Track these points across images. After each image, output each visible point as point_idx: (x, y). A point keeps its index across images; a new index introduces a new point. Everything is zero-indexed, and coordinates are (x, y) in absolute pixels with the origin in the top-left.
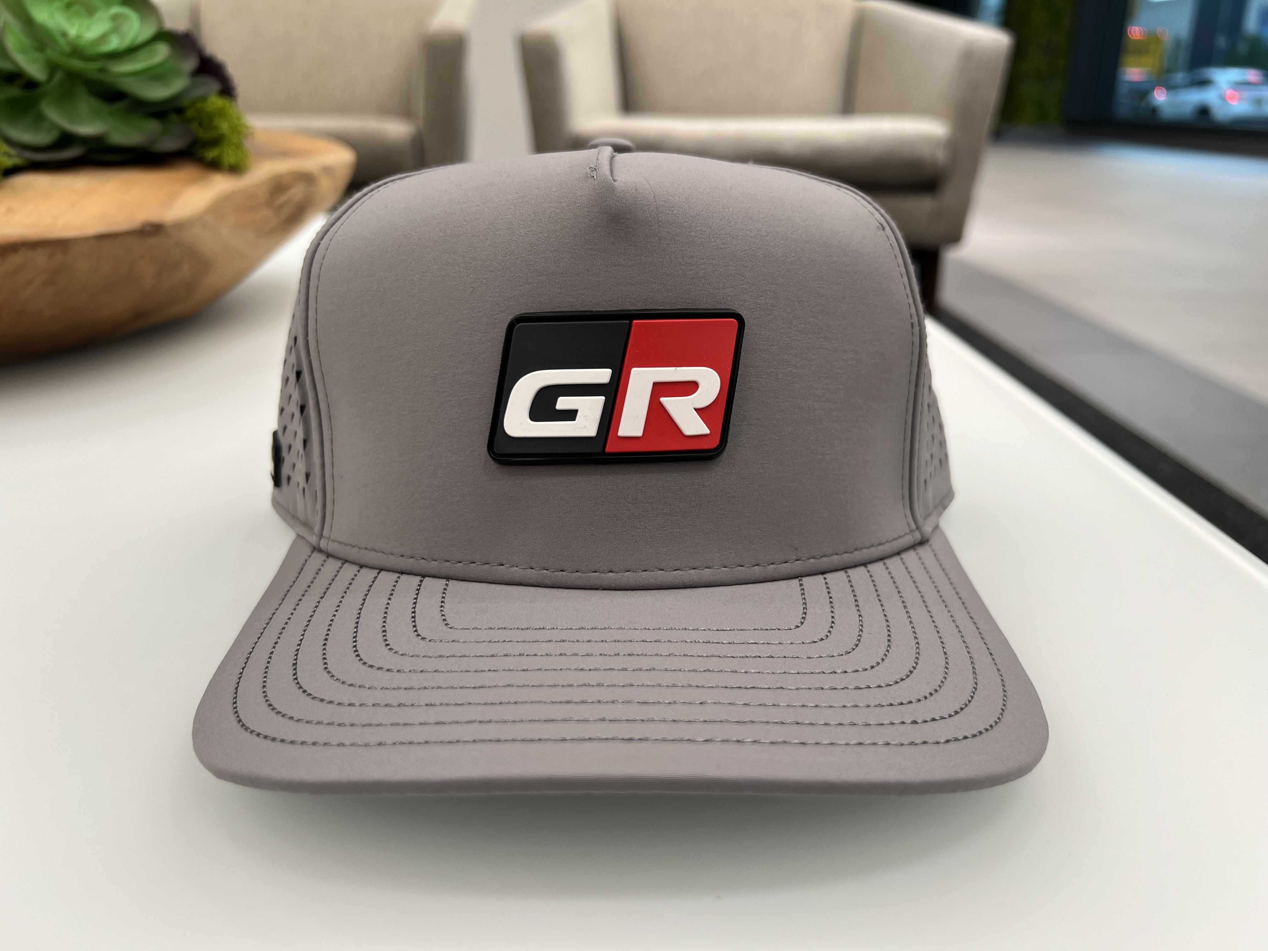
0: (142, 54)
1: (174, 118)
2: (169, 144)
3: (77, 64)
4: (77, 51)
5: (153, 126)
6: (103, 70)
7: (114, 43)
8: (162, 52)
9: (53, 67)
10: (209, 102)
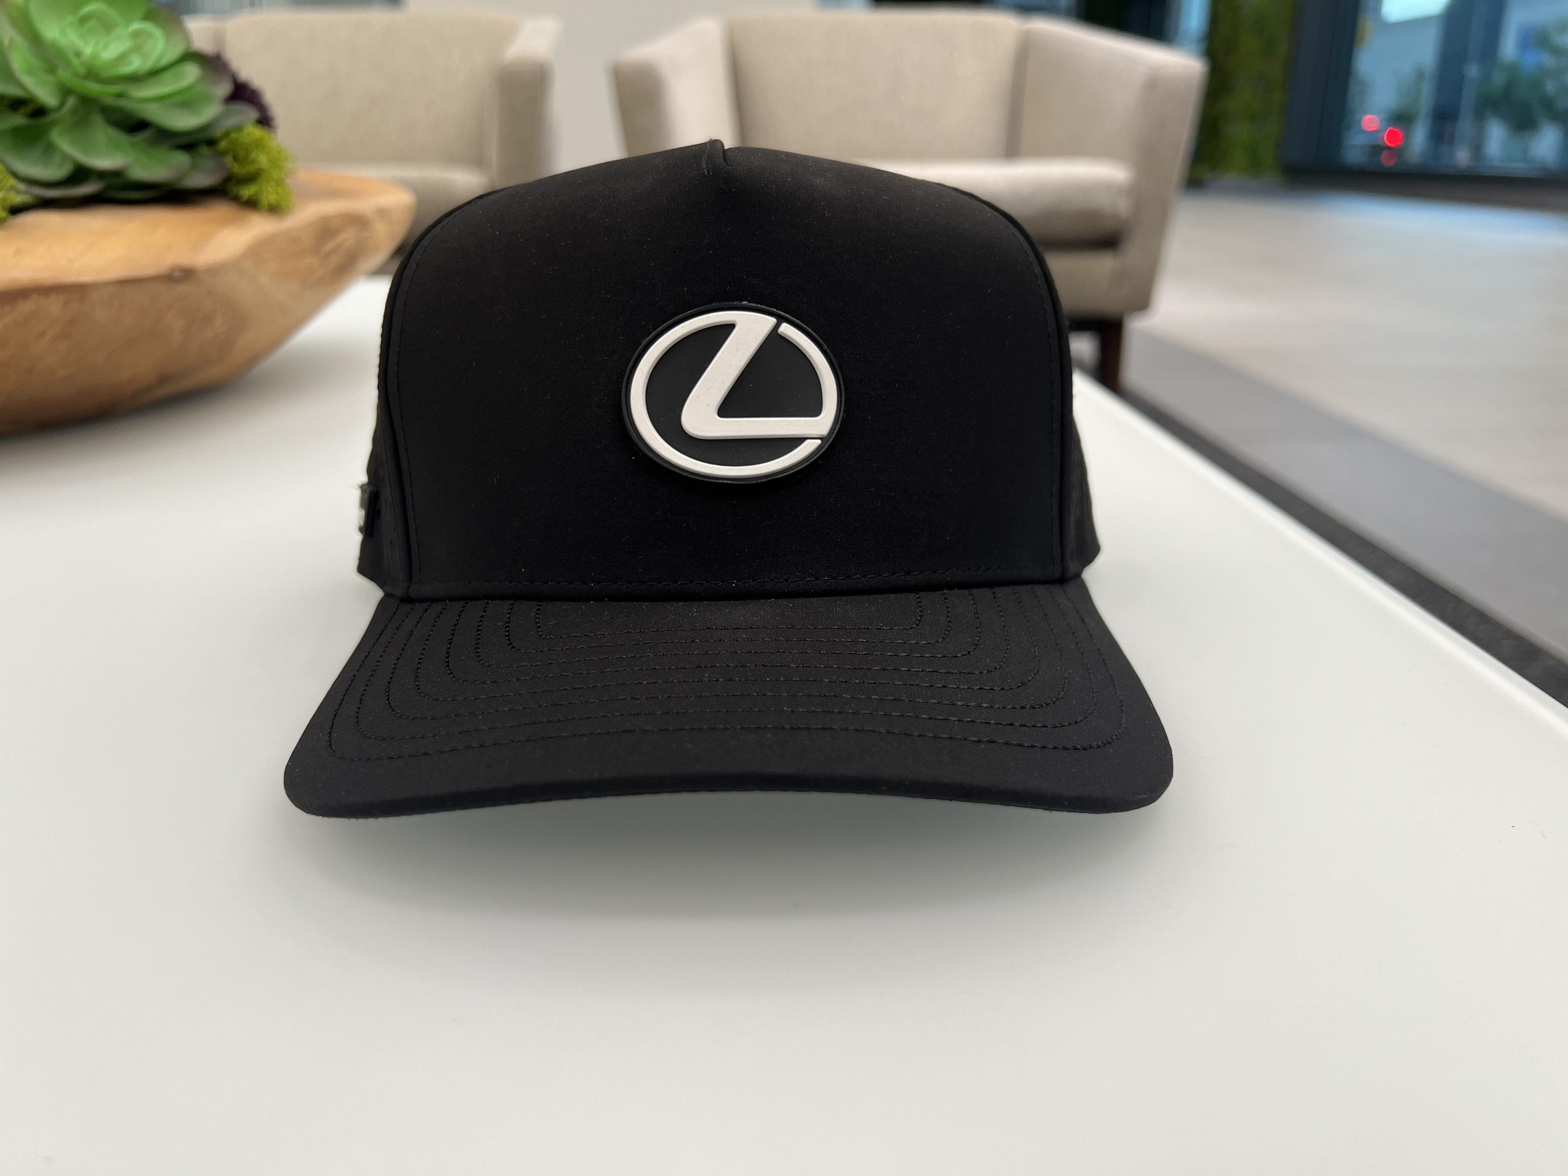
0: (168, 76)
1: (204, 150)
2: (199, 180)
3: (93, 88)
4: (92, 74)
5: (181, 159)
6: (123, 96)
7: (136, 64)
8: (191, 73)
9: (65, 91)
10: (246, 132)
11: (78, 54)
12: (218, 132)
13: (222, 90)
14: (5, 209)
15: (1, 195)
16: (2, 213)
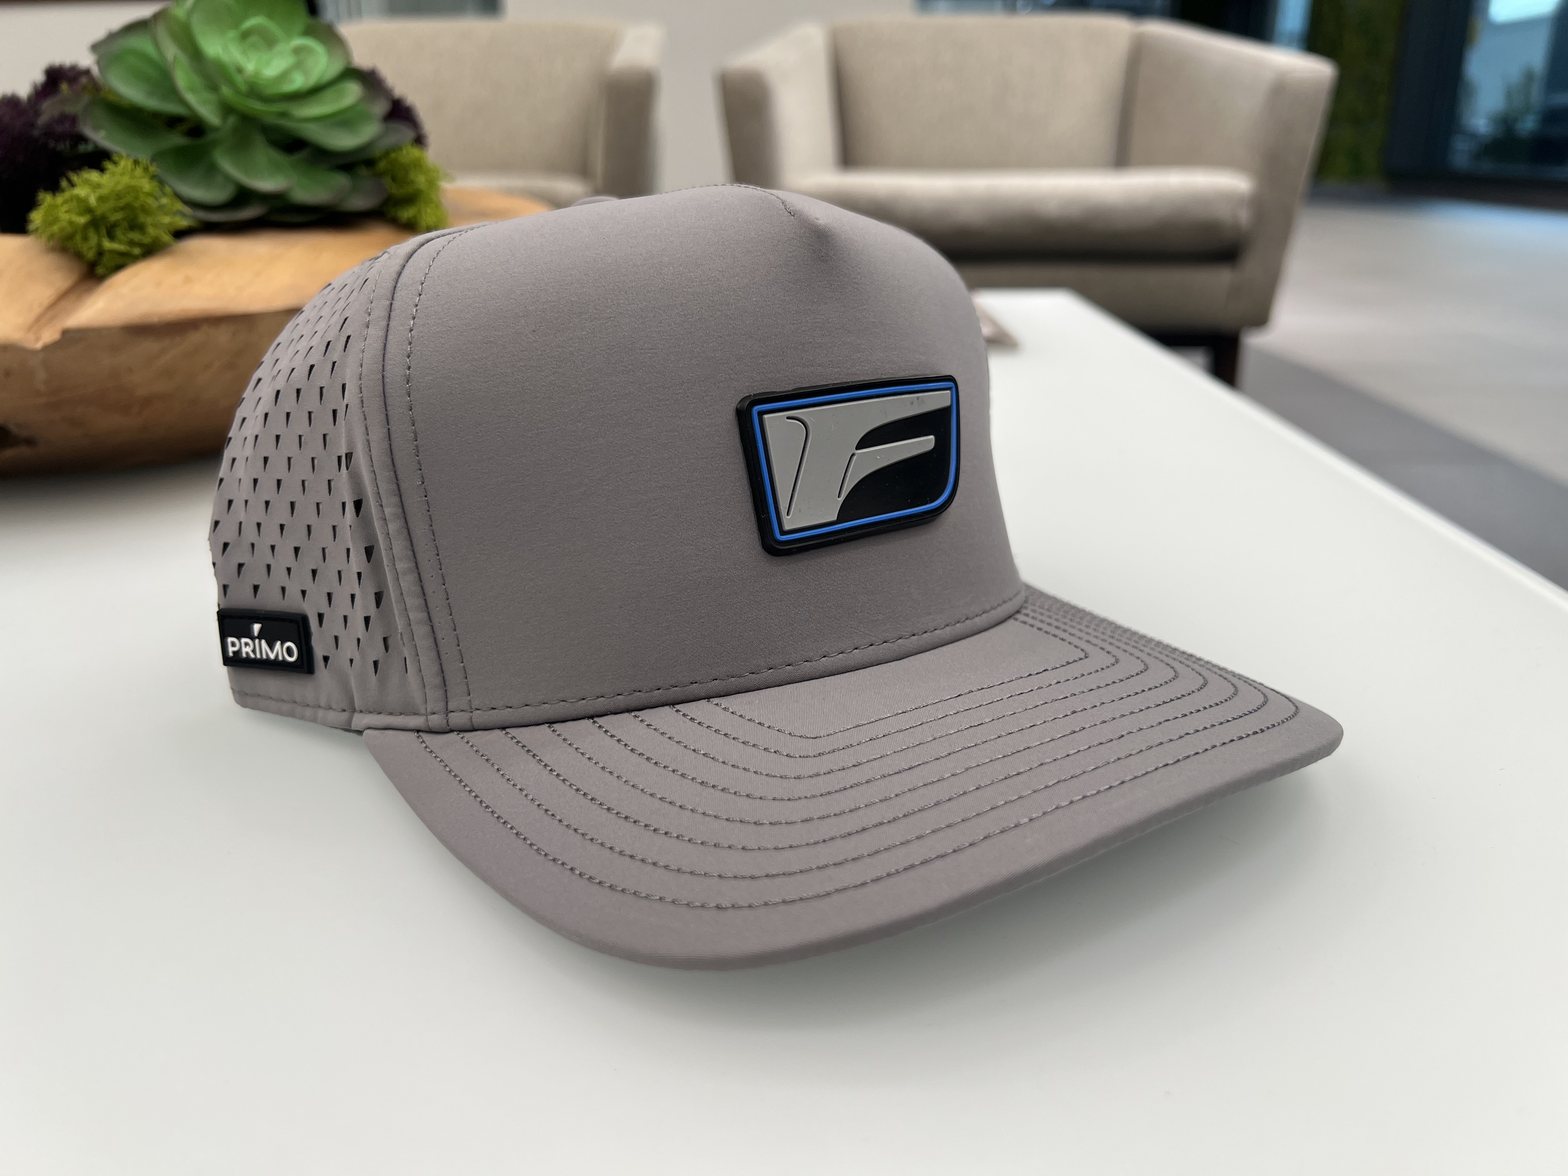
0: (329, 94)
1: (363, 171)
2: (359, 202)
3: (257, 106)
4: (255, 91)
5: (341, 181)
6: (284, 115)
7: (298, 82)
8: (353, 91)
9: (227, 109)
10: (404, 152)
12: (377, 152)
13: (380, 108)
14: (169, 232)
15: (167, 220)
16: (167, 238)
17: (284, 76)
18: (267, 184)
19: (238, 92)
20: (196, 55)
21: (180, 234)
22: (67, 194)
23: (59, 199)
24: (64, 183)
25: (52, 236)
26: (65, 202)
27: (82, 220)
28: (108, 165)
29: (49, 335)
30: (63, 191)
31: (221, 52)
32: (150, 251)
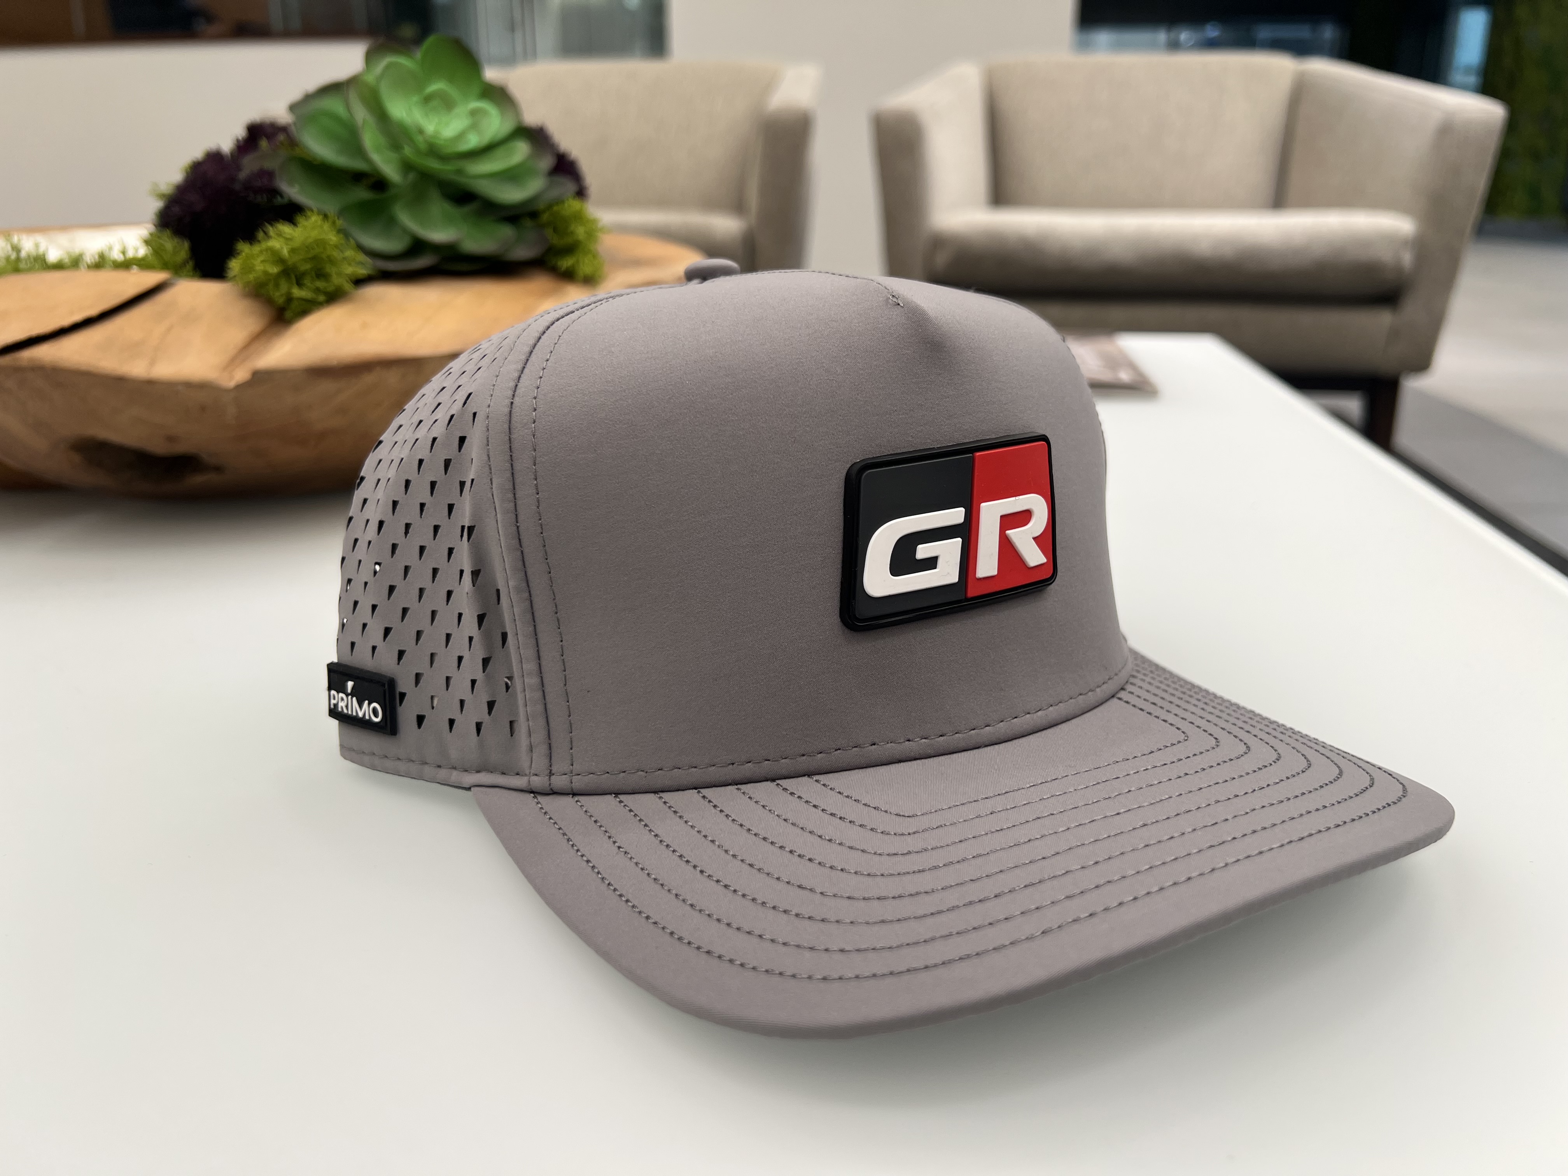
0: (499, 152)
1: (528, 223)
2: (522, 253)
3: (434, 165)
4: (434, 150)
5: (506, 232)
6: (459, 172)
7: (473, 141)
8: (521, 150)
9: (407, 167)
10: (566, 205)
11: (421, 131)
12: (541, 206)
13: (546, 163)
14: (351, 281)
15: (349, 270)
16: (348, 286)
17: (461, 136)
18: (439, 235)
19: (418, 151)
20: (382, 116)
21: (359, 282)
22: (264, 245)
23: (256, 249)
24: (260, 235)
25: (247, 284)
26: (261, 252)
27: (274, 270)
28: (301, 220)
29: (241, 375)
30: (259, 241)
31: (404, 115)
32: (333, 297)
